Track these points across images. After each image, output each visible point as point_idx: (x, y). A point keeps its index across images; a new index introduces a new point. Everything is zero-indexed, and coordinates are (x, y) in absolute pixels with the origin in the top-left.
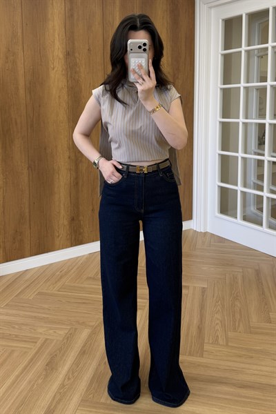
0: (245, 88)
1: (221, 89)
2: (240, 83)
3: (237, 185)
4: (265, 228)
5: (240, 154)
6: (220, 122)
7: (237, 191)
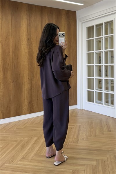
0: (95, 52)
1: (87, 53)
2: (93, 51)
3: (94, 89)
4: (104, 105)
5: (95, 78)
6: (87, 66)
7: (93, 92)
